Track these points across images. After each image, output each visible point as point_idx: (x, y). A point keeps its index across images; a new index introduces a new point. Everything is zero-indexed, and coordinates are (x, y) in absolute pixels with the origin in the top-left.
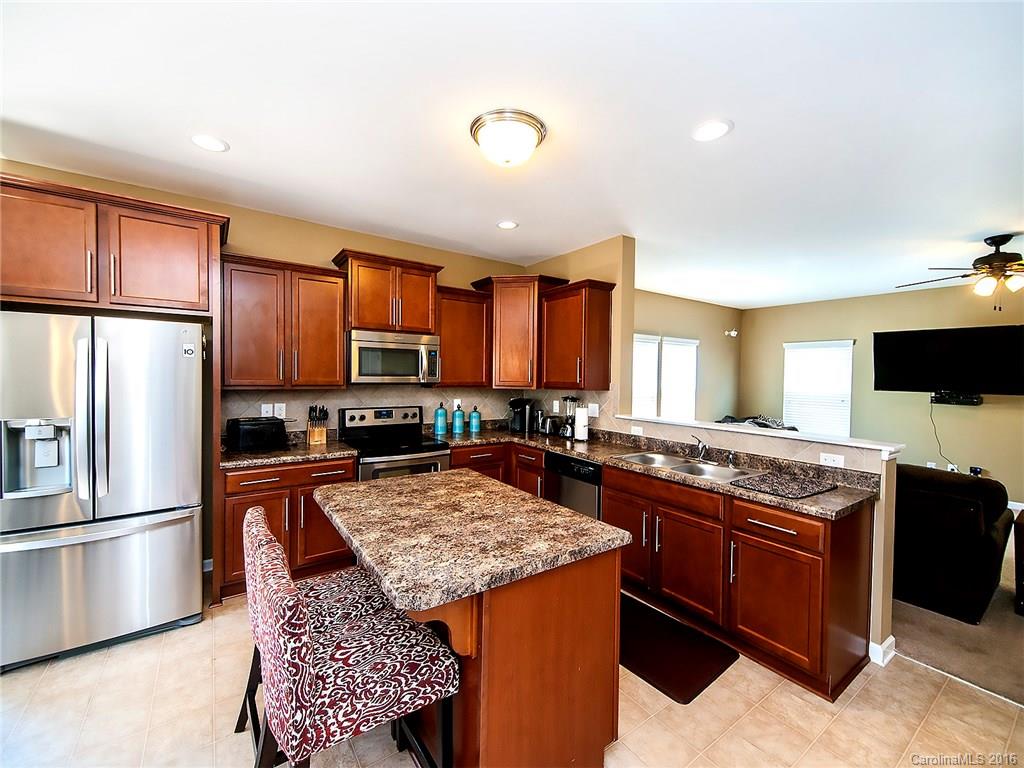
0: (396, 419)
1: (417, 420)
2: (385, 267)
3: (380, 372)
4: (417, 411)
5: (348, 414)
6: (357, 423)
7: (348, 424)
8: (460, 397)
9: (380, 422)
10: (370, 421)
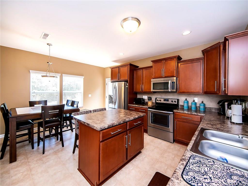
0: (170, 102)
1: (176, 103)
2: (161, 61)
3: (163, 89)
4: (176, 101)
5: (157, 99)
6: (159, 102)
7: (157, 101)
8: (197, 97)
9: (165, 102)
10: (162, 101)
